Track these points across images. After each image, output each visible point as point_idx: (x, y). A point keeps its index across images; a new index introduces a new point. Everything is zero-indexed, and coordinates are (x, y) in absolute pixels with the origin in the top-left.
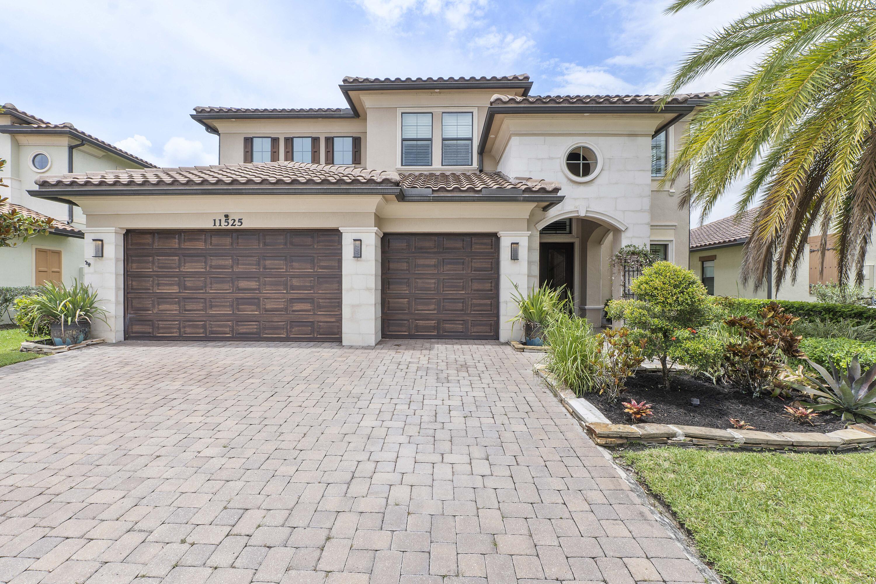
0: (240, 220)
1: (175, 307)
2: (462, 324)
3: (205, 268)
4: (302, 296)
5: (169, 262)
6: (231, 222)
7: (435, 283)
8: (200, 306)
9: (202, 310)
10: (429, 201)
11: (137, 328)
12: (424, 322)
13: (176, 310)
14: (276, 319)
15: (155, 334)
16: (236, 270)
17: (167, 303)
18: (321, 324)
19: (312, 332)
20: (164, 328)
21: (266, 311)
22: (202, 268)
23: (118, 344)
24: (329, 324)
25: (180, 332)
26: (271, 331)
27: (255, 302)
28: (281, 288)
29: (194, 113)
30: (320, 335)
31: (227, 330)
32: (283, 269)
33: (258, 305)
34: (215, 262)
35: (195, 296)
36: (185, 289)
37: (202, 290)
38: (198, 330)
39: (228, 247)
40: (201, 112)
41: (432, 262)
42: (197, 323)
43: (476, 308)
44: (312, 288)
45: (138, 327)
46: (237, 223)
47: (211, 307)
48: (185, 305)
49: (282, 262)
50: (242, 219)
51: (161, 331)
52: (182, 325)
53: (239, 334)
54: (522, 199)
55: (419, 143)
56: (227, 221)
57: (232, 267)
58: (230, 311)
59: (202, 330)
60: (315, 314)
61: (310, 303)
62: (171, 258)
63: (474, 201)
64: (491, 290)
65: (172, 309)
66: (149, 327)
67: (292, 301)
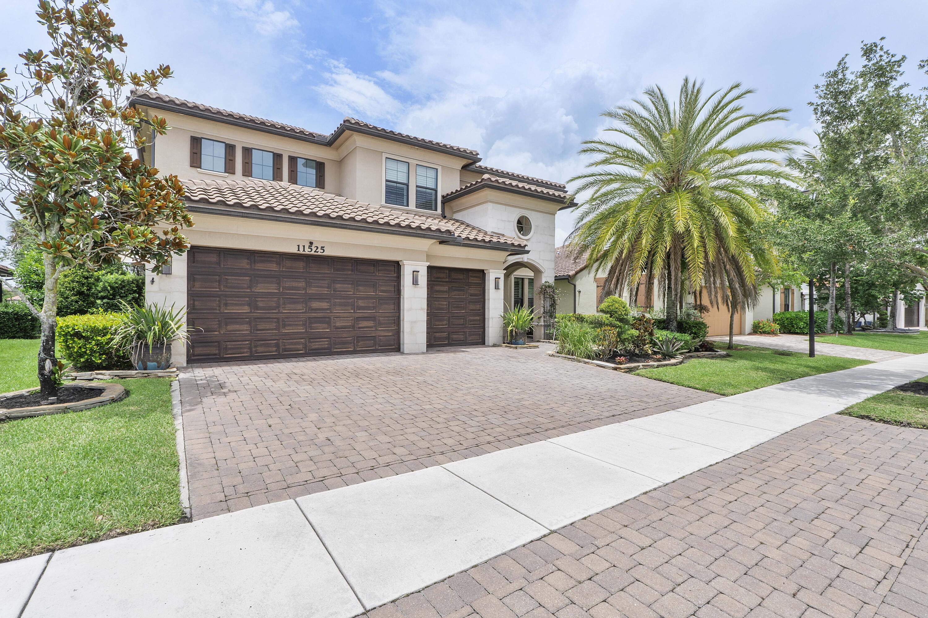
0: (322, 248)
1: (246, 327)
2: (463, 335)
3: (279, 289)
4: (366, 315)
5: (239, 282)
6: (314, 249)
7: (447, 305)
8: (273, 326)
9: (275, 329)
12: (439, 334)
13: (247, 330)
14: (344, 335)
15: (222, 355)
16: (310, 291)
17: (237, 323)
18: (381, 338)
19: (375, 345)
20: (231, 349)
21: (336, 328)
22: (276, 289)
24: (387, 338)
25: (251, 352)
26: (340, 346)
27: (326, 321)
28: (350, 308)
30: (381, 346)
31: (301, 347)
32: (351, 291)
33: (329, 323)
34: (288, 283)
35: (268, 316)
36: (257, 309)
37: (275, 310)
38: (271, 349)
39: (301, 271)
41: (445, 288)
42: (270, 342)
43: (471, 323)
44: (374, 308)
45: (200, 349)
46: (319, 250)
47: (284, 326)
48: (257, 325)
49: (350, 286)
50: (324, 247)
51: (230, 352)
52: (253, 345)
53: (312, 349)
55: (398, 185)
56: (310, 247)
57: (305, 289)
58: (303, 329)
59: (274, 349)
60: (376, 330)
61: (373, 321)
62: (242, 278)
64: (480, 310)
65: (244, 328)
66: (215, 349)
67: (358, 319)
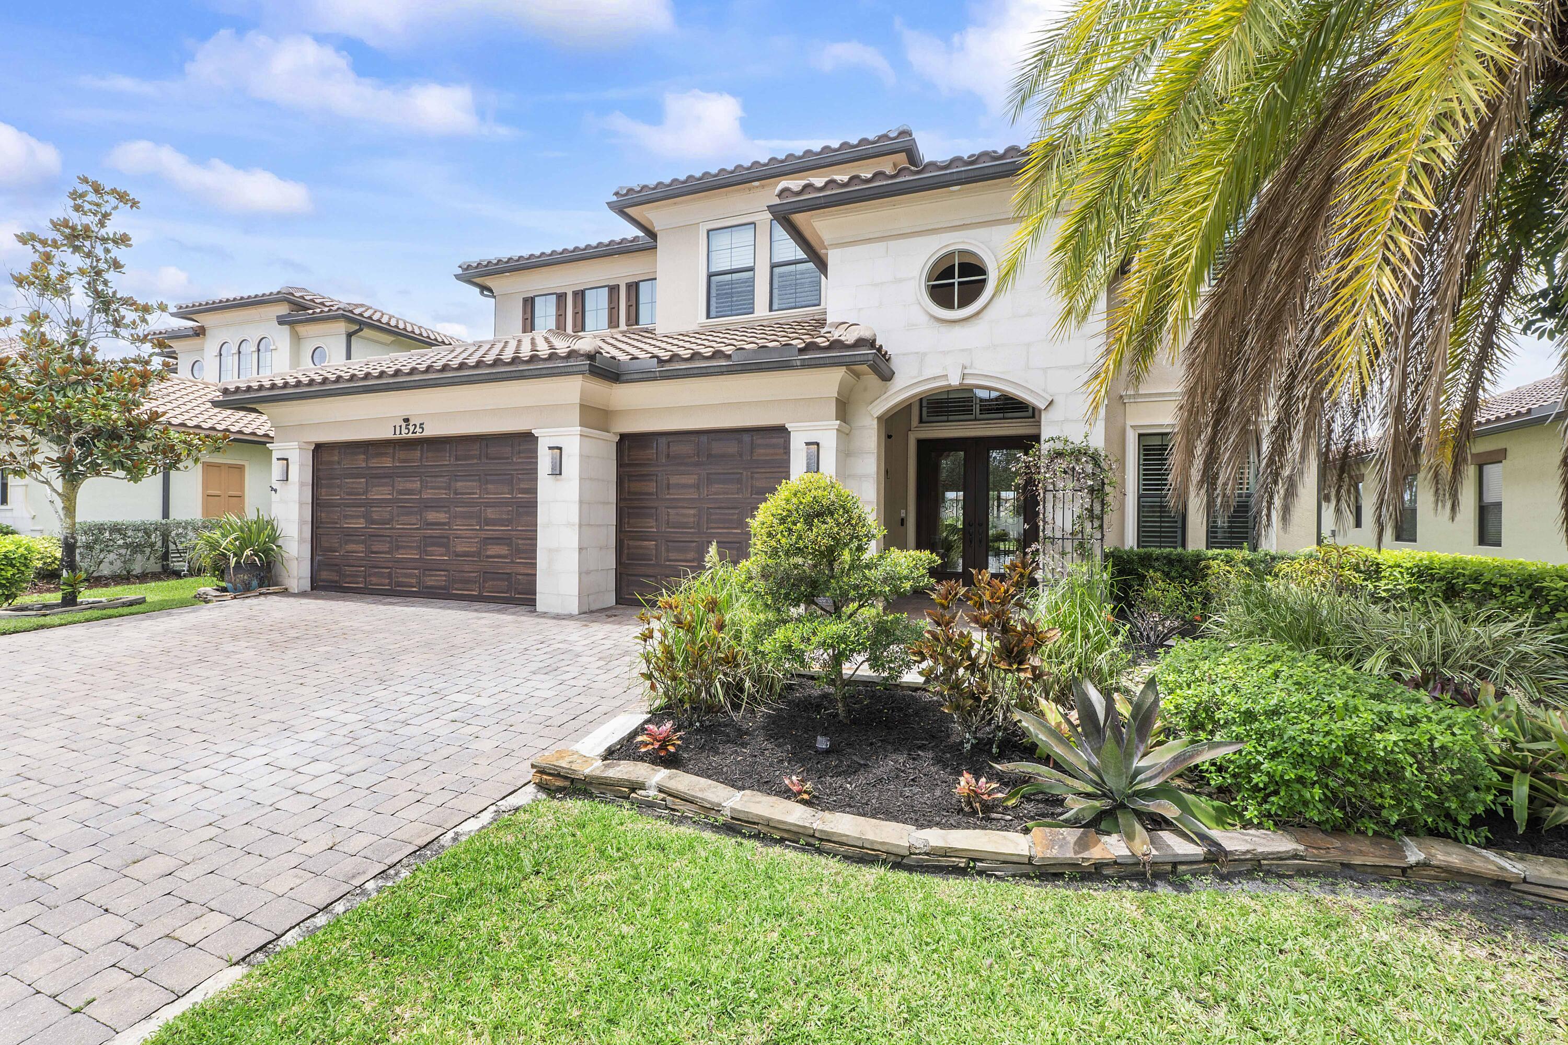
0: (421, 425)
1: (361, 547)
3: (393, 494)
4: (496, 535)
5: (357, 485)
6: (412, 428)
7: (694, 515)
8: (385, 547)
9: (388, 552)
10: (655, 379)
11: (325, 575)
13: (362, 551)
14: (467, 568)
15: (341, 584)
16: (424, 495)
17: (354, 542)
18: (519, 577)
20: (350, 576)
21: (457, 556)
22: (389, 494)
23: (303, 594)
24: (522, 577)
25: (366, 582)
26: (461, 586)
27: (444, 541)
28: (474, 522)
29: (460, 271)
30: (519, 593)
31: (414, 581)
32: (476, 493)
33: (446, 546)
34: (401, 484)
35: (382, 532)
36: (372, 523)
37: (389, 524)
38: (383, 580)
39: (416, 464)
40: (467, 269)
41: (691, 480)
42: (383, 570)
44: (508, 522)
46: (418, 429)
47: (398, 548)
48: (371, 544)
49: (475, 483)
50: (423, 424)
51: (347, 580)
52: (367, 572)
53: (427, 587)
54: (799, 363)
55: (735, 276)
56: (407, 427)
57: (420, 492)
58: (417, 554)
59: (387, 581)
60: (512, 562)
61: (508, 545)
62: (359, 480)
63: (722, 373)
66: (336, 574)
67: (487, 541)
